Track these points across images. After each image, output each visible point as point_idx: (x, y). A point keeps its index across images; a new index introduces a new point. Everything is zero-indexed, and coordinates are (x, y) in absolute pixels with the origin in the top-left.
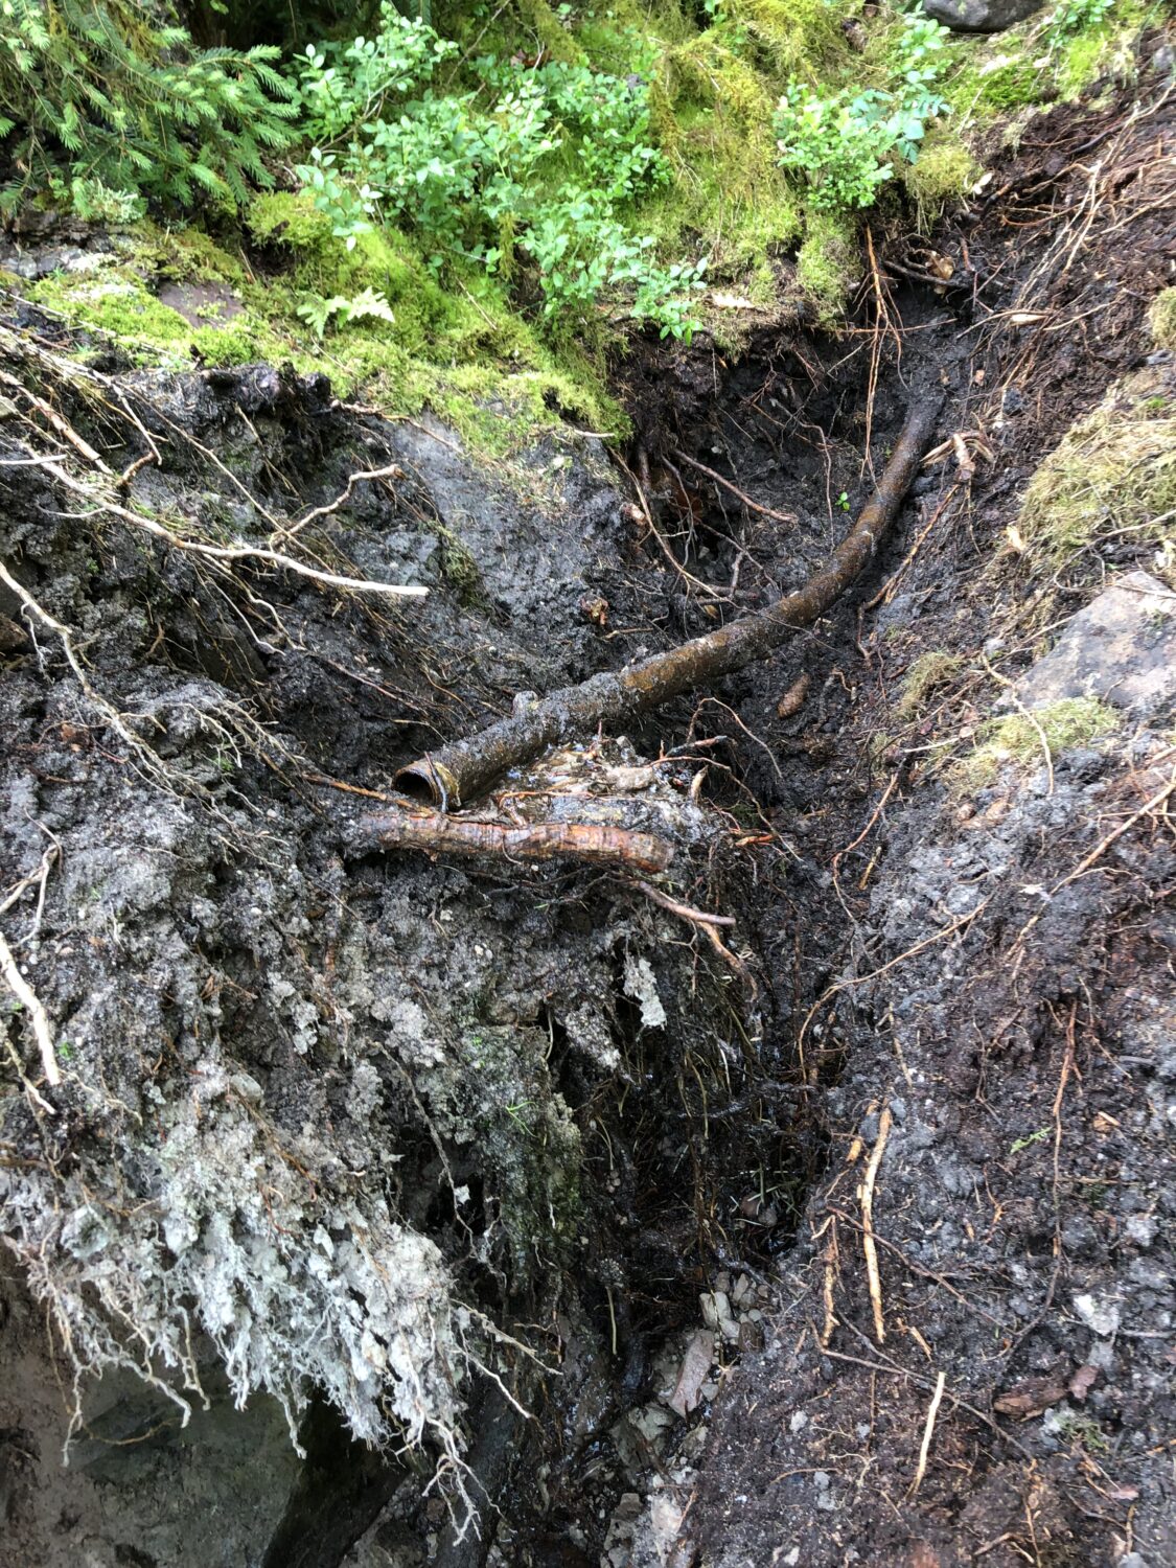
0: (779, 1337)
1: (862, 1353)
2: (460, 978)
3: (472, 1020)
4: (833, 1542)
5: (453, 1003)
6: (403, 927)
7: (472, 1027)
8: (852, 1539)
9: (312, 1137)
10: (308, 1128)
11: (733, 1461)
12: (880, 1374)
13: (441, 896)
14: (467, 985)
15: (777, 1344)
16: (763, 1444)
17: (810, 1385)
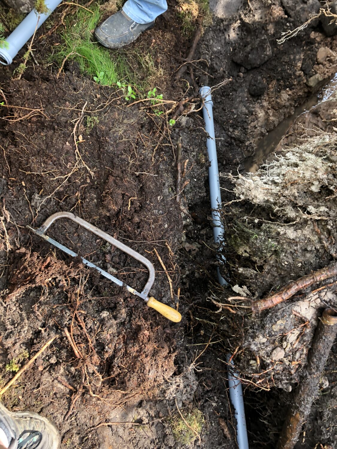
0: (176, 243)
1: (159, 243)
2: (287, 255)
3: (278, 248)
4: (152, 203)
5: (284, 248)
6: (308, 255)
7: (276, 247)
8: (149, 205)
9: (294, 193)
10: (297, 194)
11: (176, 215)
12: (153, 240)
13: (304, 268)
14: (284, 254)
15: (176, 241)
16: (171, 220)
17: (166, 234)
